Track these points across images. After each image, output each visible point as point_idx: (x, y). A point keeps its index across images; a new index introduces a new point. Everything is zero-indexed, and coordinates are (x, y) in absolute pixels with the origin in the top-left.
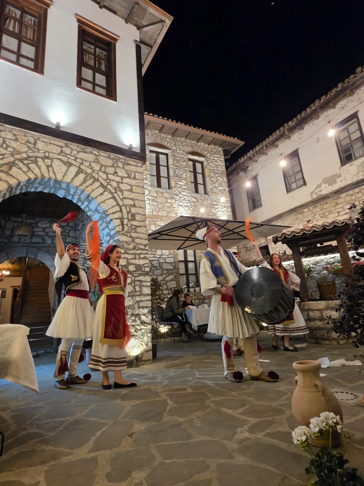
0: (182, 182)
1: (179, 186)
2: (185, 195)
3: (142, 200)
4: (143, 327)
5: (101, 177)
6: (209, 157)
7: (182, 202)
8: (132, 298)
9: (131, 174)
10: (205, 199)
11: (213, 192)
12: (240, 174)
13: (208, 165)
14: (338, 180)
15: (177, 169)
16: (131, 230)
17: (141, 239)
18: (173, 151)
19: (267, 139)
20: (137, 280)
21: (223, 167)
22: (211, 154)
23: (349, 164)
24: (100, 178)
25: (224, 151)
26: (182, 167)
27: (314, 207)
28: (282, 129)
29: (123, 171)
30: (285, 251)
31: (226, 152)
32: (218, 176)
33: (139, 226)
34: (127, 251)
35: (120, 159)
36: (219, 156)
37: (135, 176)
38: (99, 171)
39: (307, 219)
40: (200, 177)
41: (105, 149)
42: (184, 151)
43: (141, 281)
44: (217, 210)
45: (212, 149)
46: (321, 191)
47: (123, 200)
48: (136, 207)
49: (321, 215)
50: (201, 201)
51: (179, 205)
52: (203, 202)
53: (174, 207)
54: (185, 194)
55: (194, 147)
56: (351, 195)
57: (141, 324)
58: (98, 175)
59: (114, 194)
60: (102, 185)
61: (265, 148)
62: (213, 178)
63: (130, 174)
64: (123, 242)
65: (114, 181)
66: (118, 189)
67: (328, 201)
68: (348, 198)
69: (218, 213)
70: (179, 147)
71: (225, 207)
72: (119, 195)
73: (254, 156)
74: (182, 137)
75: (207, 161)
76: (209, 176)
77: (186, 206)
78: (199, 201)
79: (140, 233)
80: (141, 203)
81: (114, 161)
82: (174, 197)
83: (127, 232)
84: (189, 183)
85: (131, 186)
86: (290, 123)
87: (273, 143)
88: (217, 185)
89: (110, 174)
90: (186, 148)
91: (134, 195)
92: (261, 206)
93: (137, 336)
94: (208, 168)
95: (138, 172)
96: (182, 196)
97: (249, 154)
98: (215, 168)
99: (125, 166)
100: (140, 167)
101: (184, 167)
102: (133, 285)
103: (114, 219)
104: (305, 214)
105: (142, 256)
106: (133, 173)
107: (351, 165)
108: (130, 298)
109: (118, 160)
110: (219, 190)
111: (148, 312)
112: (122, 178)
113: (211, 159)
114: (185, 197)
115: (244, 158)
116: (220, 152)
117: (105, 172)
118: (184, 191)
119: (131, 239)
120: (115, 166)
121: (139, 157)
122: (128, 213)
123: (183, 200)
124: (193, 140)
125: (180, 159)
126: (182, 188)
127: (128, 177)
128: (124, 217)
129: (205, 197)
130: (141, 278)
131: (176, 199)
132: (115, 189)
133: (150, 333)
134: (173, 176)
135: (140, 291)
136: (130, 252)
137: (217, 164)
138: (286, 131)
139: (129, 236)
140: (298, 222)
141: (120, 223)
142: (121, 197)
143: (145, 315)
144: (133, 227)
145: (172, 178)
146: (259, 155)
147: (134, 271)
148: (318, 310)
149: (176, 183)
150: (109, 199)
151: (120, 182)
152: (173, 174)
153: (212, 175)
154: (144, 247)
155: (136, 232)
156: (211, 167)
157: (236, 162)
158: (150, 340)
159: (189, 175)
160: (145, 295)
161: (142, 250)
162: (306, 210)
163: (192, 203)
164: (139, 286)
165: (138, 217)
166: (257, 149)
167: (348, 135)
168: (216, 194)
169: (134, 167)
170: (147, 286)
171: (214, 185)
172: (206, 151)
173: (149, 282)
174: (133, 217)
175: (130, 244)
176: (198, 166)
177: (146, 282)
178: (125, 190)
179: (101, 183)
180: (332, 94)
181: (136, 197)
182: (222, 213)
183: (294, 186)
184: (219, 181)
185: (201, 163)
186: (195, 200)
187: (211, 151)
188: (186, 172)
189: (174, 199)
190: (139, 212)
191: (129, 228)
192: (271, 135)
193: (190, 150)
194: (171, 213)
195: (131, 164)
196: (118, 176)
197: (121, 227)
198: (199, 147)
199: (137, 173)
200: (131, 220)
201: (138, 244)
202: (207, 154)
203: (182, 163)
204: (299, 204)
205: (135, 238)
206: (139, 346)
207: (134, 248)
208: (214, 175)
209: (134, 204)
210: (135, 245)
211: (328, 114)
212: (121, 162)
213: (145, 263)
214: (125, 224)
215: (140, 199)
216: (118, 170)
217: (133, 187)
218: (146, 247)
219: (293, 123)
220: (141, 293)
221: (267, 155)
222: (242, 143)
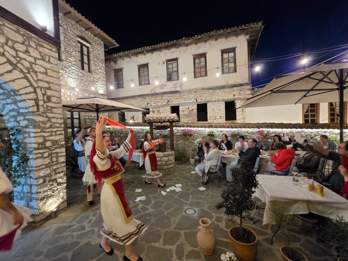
0: (72, 58)
1: (69, 61)
2: (74, 70)
3: (57, 84)
4: (59, 187)
5: (9, 53)
6: (94, 46)
7: (71, 74)
8: (49, 168)
9: (46, 57)
10: (89, 76)
11: (95, 72)
12: (111, 63)
13: (93, 51)
14: (165, 87)
15: (68, 46)
16: (47, 111)
17: (57, 118)
18: (64, 29)
19: (133, 50)
20: (54, 153)
21: (103, 56)
22: (96, 44)
23: (170, 82)
24: (6, 53)
25: (104, 44)
26: (72, 46)
27: (152, 97)
28: (143, 48)
29: (36, 51)
30: (133, 116)
31: (106, 46)
32: (99, 62)
33: (55, 108)
34: (43, 130)
35: (32, 37)
36: (101, 47)
37: (49, 60)
38: (4, 45)
39: (148, 102)
40: (85, 58)
41: (11, 20)
42: (74, 33)
43: (57, 153)
44: (97, 86)
45: (96, 40)
46: (156, 90)
47: (38, 82)
48: (51, 90)
49: (154, 102)
50: (86, 77)
51: (69, 76)
52: (88, 78)
53: (64, 77)
54: (74, 68)
55: (83, 33)
56: (169, 97)
57: (57, 186)
58: (4, 49)
59: (27, 74)
60: (9, 61)
61: (131, 55)
62: (96, 62)
63: (44, 57)
64: (39, 122)
65: (25, 60)
66: (30, 69)
67: (158, 96)
68: (167, 98)
69: (97, 88)
70: (70, 28)
71: (102, 84)
72: (33, 76)
73: (123, 56)
74: (74, 20)
75: (92, 48)
76: (93, 60)
77: (74, 78)
78: (85, 77)
79: (56, 113)
80: (57, 87)
81: (25, 38)
82: (64, 68)
83: (42, 113)
84: (78, 61)
85: (46, 69)
86: (148, 47)
87: (136, 54)
88: (98, 68)
89: (21, 52)
90: (76, 31)
91: (49, 79)
92: (123, 87)
93: (54, 195)
94: (92, 54)
95: (53, 57)
96: (71, 70)
97: (120, 54)
98: (98, 56)
99: (38, 47)
100: (54, 52)
101: (73, 47)
102: (50, 158)
103: (28, 99)
104: (147, 99)
105: (58, 133)
106: (47, 57)
107: (171, 82)
108: (47, 169)
109: (29, 38)
110: (99, 72)
111: (64, 175)
112: (35, 59)
113: (95, 48)
114: (74, 71)
115: (117, 55)
116: (101, 44)
117: (13, 48)
118: (73, 66)
119: (47, 119)
120: (26, 43)
121: (53, 42)
122: (44, 95)
123: (72, 73)
124: (83, 27)
125: (71, 38)
126: (72, 63)
127: (41, 59)
128: (39, 98)
129: (90, 74)
130: (58, 150)
131: (67, 71)
132: (27, 69)
133: (65, 189)
134: (64, 51)
135: (57, 161)
136: (47, 130)
137: (99, 53)
138: (145, 51)
139: (45, 116)
140: (142, 102)
141: (34, 104)
142: (36, 79)
143: (61, 178)
144: (49, 108)
145: (63, 52)
146: (126, 57)
147: (51, 146)
148: (159, 157)
149: (66, 58)
150: (20, 78)
151: (33, 63)
152: (64, 49)
153: (95, 60)
154: (60, 126)
155: (51, 112)
156: (95, 53)
157: (111, 55)
158: (65, 194)
159: (78, 55)
160: (60, 163)
161: (58, 128)
162: (147, 98)
163: (80, 77)
164: (55, 157)
165: (53, 99)
166: (126, 53)
167: (172, 67)
168: (97, 74)
169: (48, 51)
170: (62, 156)
171: (96, 67)
172: (92, 40)
173: (64, 153)
174: (49, 99)
175: (46, 123)
176: (85, 49)
177: (62, 153)
178: (39, 72)
179: (8, 59)
180: (170, 44)
181: (51, 81)
182: (100, 88)
183: (143, 82)
184: (100, 66)
185: (88, 47)
186: (82, 75)
187: (96, 41)
188: (75, 51)
189: (65, 70)
190: (54, 95)
191: (45, 109)
192: (136, 49)
193: (79, 34)
194: (61, 81)
195: (45, 46)
196: (30, 56)
197: (35, 108)
198: (87, 35)
199: (51, 57)
200: (47, 102)
201: (54, 123)
202: (92, 42)
203: (72, 42)
204: (144, 93)
205: (51, 118)
206: (56, 202)
207: (51, 127)
208: (97, 61)
209: (50, 87)
210: (51, 124)
211: (166, 52)
212: (34, 42)
213: (61, 138)
214: (40, 105)
215: (56, 83)
216: (30, 49)
217: (48, 71)
218: (61, 125)
219: (149, 48)
220: (58, 162)
221: (130, 59)
222: (118, 45)
